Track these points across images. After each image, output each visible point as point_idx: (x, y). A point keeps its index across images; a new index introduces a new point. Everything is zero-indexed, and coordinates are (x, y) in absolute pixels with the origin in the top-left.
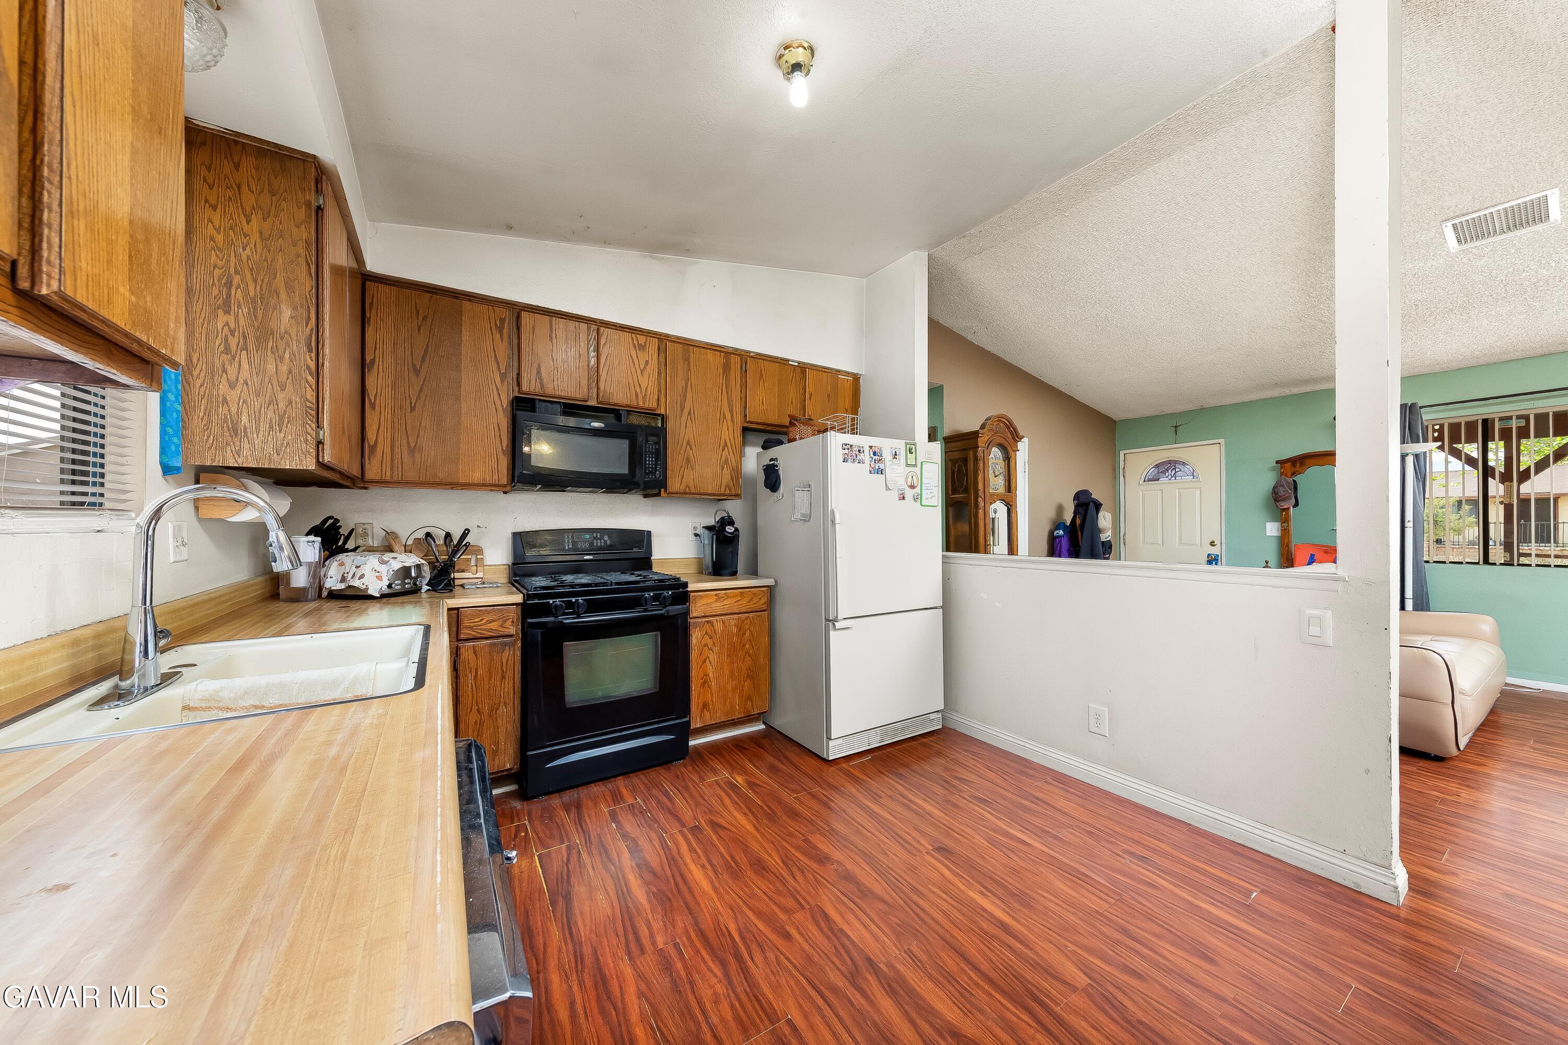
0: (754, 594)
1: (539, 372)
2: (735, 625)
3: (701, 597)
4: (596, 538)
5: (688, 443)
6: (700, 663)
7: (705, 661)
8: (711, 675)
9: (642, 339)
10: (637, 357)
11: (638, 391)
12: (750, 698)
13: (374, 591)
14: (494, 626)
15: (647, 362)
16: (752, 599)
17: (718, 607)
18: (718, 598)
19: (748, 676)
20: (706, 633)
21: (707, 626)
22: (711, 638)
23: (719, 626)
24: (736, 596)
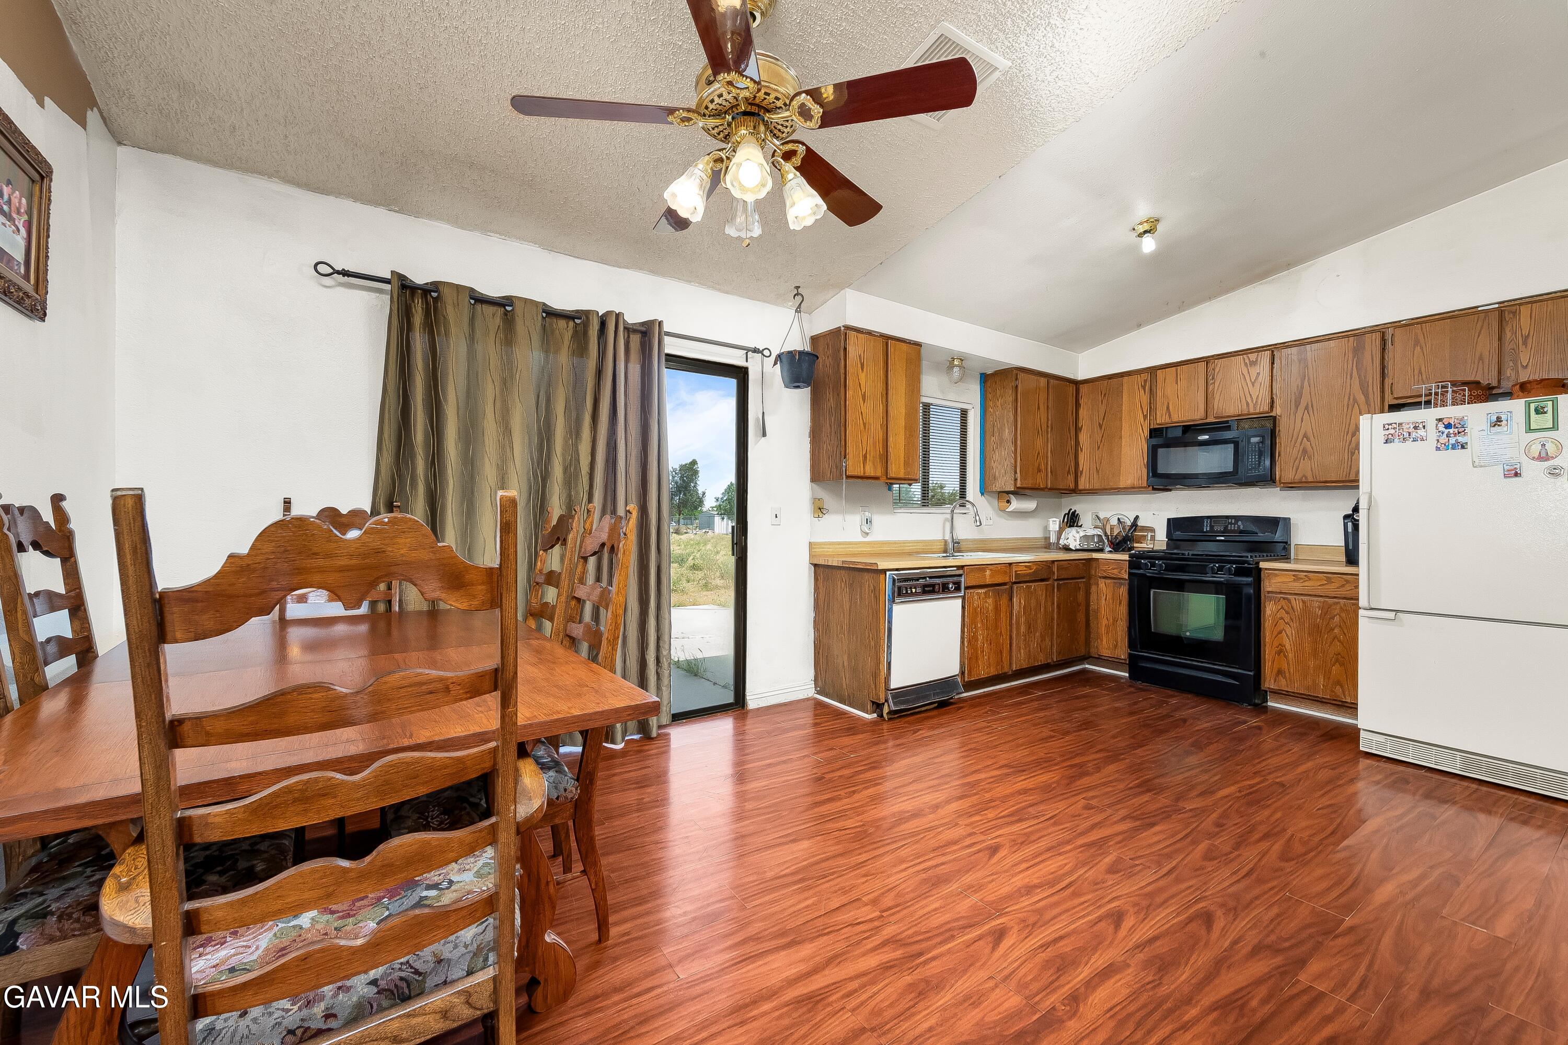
0: (1348, 582)
1: (1168, 408)
2: (1319, 607)
3: (1276, 575)
4: (1231, 524)
5: (1305, 436)
6: (1275, 633)
7: (1280, 632)
8: (1288, 647)
9: (1253, 357)
10: (1249, 372)
11: (1249, 400)
12: (1339, 683)
13: (1072, 547)
14: (1115, 571)
15: (1258, 374)
16: (1343, 586)
17: (1297, 586)
18: (1297, 579)
19: (1337, 660)
20: (1282, 607)
21: (1283, 602)
22: (1287, 613)
23: (1297, 604)
24: (1321, 580)
